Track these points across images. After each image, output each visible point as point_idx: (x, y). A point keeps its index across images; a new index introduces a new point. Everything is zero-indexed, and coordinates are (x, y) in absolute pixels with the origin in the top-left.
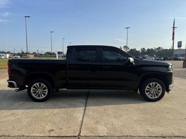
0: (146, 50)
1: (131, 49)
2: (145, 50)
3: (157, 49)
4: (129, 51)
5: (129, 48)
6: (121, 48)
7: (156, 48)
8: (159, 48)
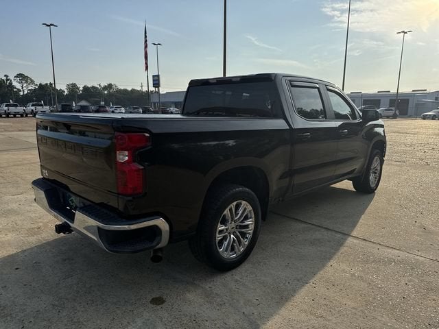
0: (81, 89)
1: (40, 84)
2: (78, 88)
3: (105, 88)
4: (36, 89)
5: (33, 82)
6: (7, 80)
7: (102, 85)
8: (110, 86)
